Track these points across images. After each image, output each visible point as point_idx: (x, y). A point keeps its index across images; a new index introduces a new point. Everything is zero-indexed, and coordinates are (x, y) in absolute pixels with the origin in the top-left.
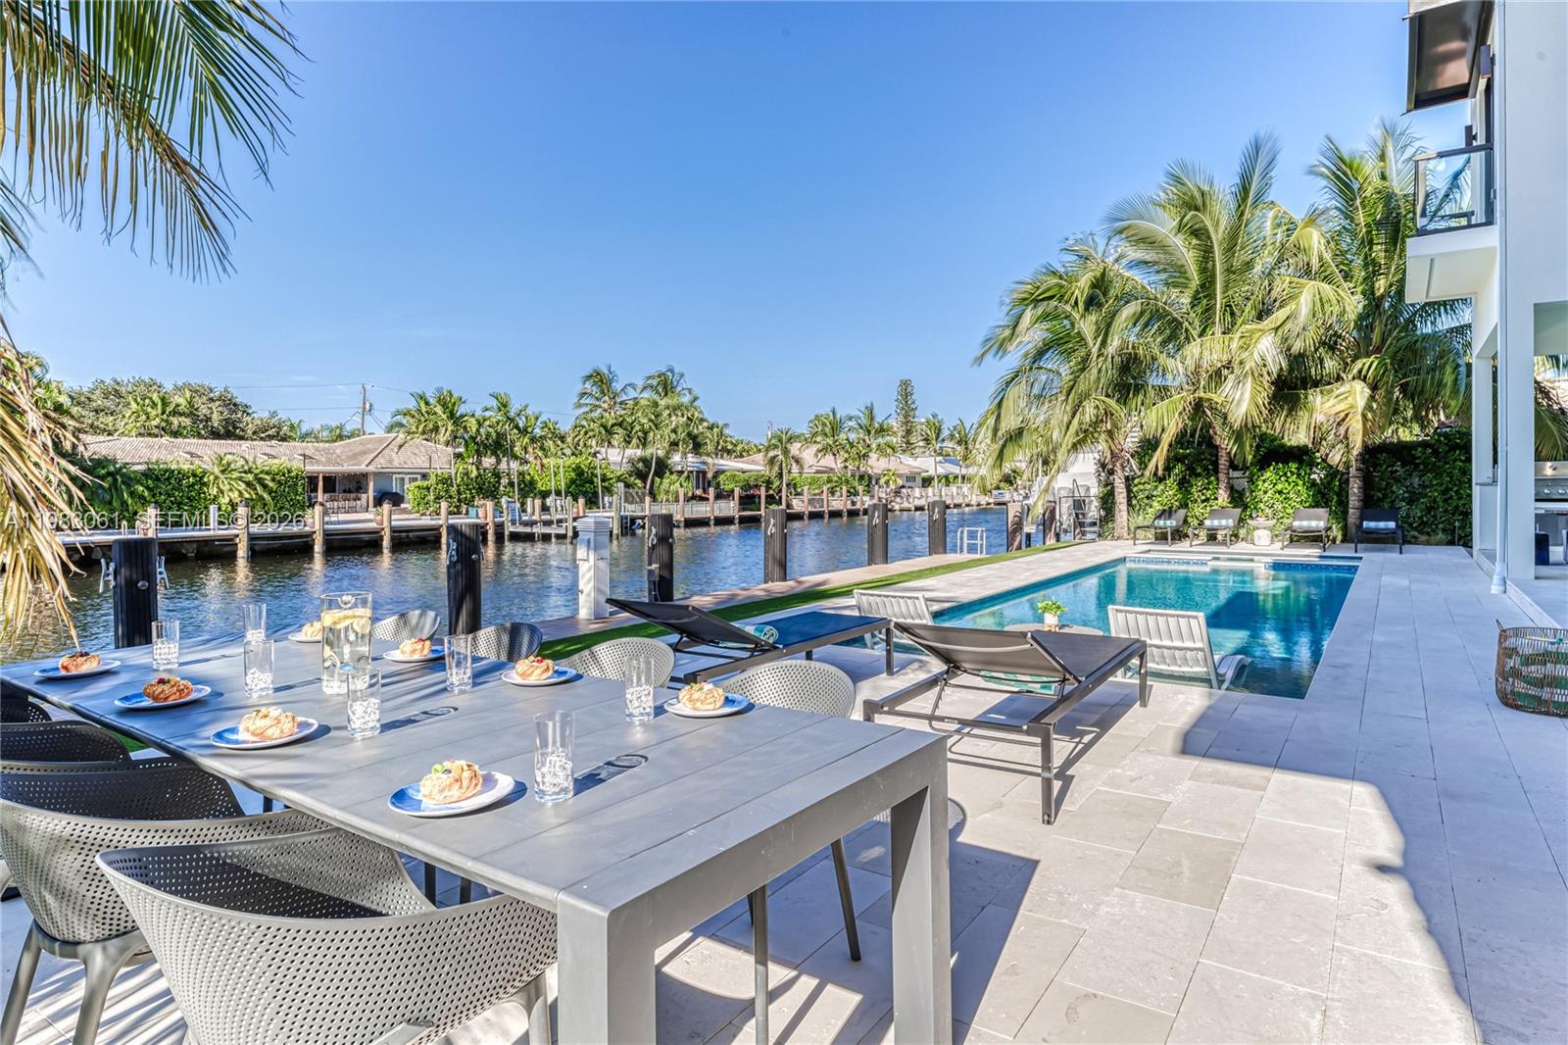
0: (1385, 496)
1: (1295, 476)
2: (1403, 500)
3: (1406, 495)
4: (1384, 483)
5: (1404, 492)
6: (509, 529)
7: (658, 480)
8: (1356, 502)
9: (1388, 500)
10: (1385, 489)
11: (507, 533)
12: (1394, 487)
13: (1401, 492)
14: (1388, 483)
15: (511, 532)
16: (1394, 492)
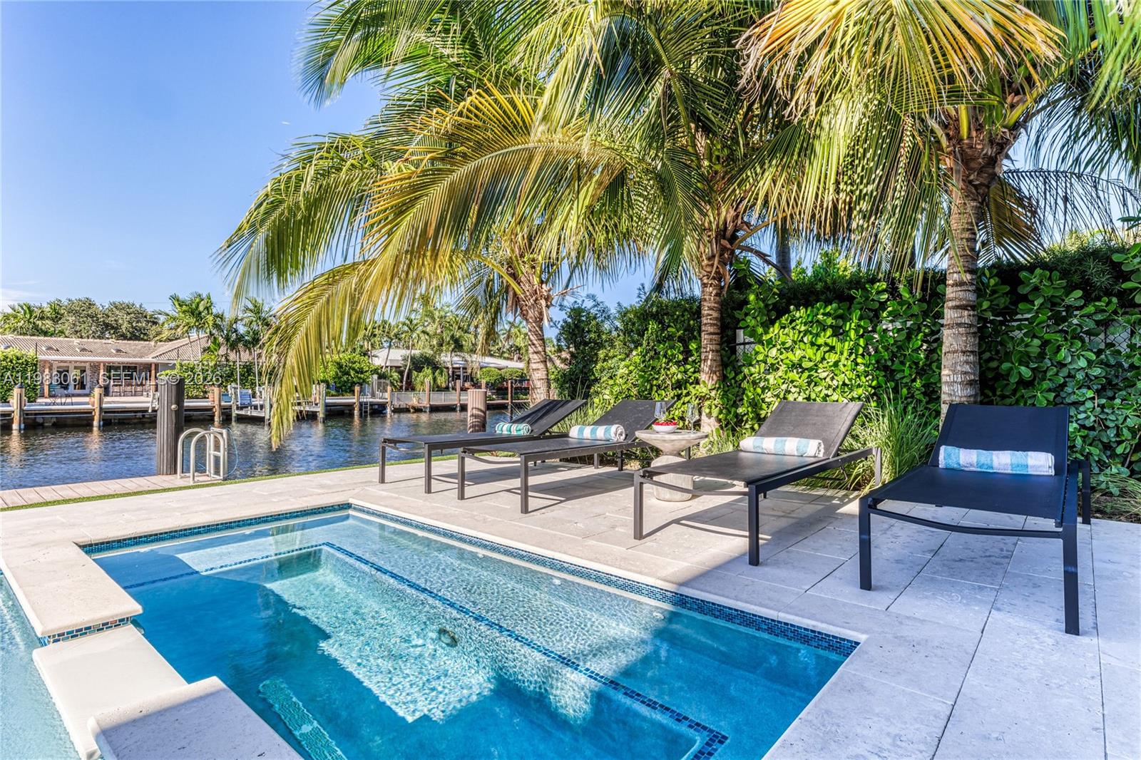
0: (1039, 374)
1: (829, 332)
2: (1087, 383)
3: (1097, 371)
4: (1037, 342)
5: (1090, 362)
6: (235, 412)
7: (415, 373)
8: (958, 388)
9: (1046, 384)
10: (1041, 356)
11: (234, 415)
12: (1063, 352)
13: (1082, 363)
14: (1045, 343)
15: (238, 415)
16: (1062, 365)
